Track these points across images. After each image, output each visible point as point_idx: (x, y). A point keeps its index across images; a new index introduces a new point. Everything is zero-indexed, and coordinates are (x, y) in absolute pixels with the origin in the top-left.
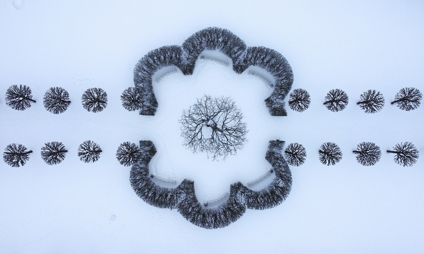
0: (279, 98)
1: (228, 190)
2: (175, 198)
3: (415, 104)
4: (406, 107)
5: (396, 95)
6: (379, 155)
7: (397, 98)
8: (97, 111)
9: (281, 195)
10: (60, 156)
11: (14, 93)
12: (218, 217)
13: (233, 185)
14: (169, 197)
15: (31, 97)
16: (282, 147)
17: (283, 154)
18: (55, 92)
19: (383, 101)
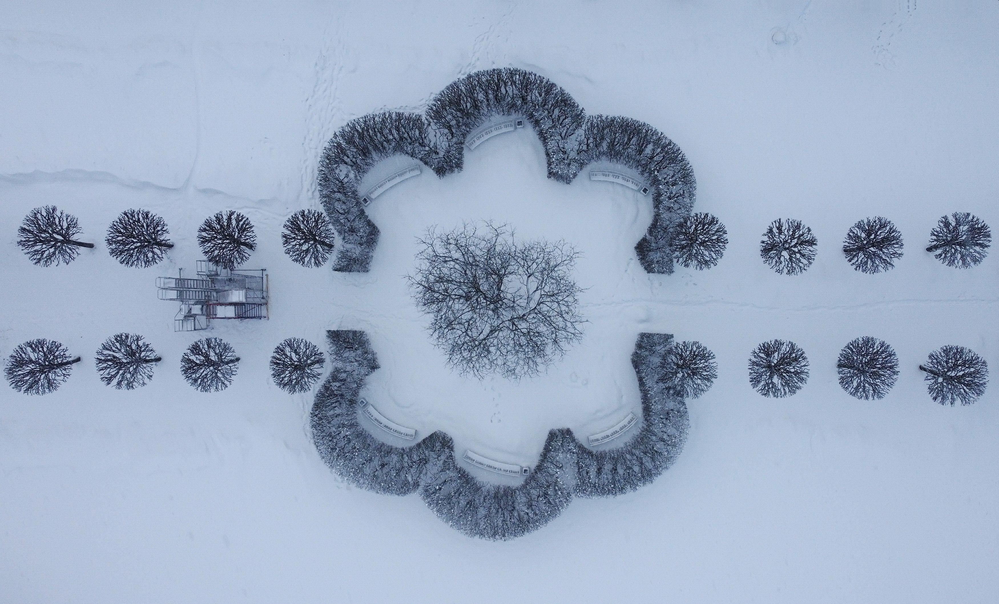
0: (345, 372)
1: (467, 157)
2: (591, 140)
3: (23, 355)
4: (45, 349)
5: (67, 376)
6: (111, 235)
7: (65, 370)
8: (773, 343)
9: (344, 144)
10: (859, 237)
11: (966, 385)
12: (491, 96)
13: (456, 170)
14: (605, 145)
15: (929, 378)
16: (340, 256)
17: (338, 242)
18: (871, 389)
19: (100, 363)
